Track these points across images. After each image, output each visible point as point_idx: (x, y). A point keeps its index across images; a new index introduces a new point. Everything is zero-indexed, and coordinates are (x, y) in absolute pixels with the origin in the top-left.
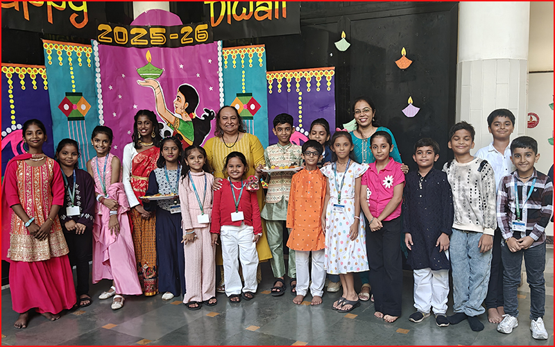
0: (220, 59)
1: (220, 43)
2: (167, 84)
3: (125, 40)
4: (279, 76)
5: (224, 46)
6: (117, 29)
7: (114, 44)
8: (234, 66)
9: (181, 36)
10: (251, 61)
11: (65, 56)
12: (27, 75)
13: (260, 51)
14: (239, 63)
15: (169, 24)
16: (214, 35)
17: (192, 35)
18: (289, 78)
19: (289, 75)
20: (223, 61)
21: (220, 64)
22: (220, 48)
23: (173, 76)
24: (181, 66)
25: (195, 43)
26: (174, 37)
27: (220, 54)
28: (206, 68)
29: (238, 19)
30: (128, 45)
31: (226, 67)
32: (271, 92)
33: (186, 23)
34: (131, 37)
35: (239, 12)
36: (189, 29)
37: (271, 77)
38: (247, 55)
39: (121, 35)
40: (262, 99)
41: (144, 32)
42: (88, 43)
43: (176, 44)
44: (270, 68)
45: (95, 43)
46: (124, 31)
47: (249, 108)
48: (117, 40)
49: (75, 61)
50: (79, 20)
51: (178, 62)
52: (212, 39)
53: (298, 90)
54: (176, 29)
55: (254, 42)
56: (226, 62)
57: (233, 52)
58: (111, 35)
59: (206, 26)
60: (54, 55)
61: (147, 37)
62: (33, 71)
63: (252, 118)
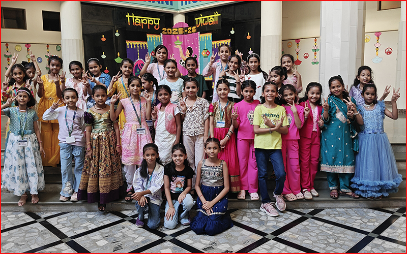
0: (199, 38)
1: (199, 32)
2: (183, 47)
4: (215, 43)
5: (200, 34)
6: (168, 29)
7: (167, 34)
10: (208, 38)
13: (210, 34)
14: (204, 39)
15: (185, 27)
17: (191, 30)
19: (218, 42)
21: (199, 40)
23: (186, 44)
24: (188, 41)
25: (192, 33)
26: (186, 31)
27: (199, 36)
28: (195, 41)
29: (204, 25)
30: (172, 34)
32: (213, 48)
33: (189, 26)
34: (173, 31)
35: (204, 22)
36: (190, 28)
37: (213, 43)
38: (206, 36)
40: (210, 50)
41: (177, 30)
42: (160, 34)
43: (186, 33)
44: (213, 40)
45: (162, 34)
46: (170, 30)
49: (156, 40)
50: (157, 27)
51: (187, 39)
52: (197, 32)
54: (187, 28)
55: (209, 32)
56: (201, 39)
57: (203, 35)
58: (166, 31)
59: (195, 27)
60: (150, 38)
62: (144, 43)
63: (207, 57)
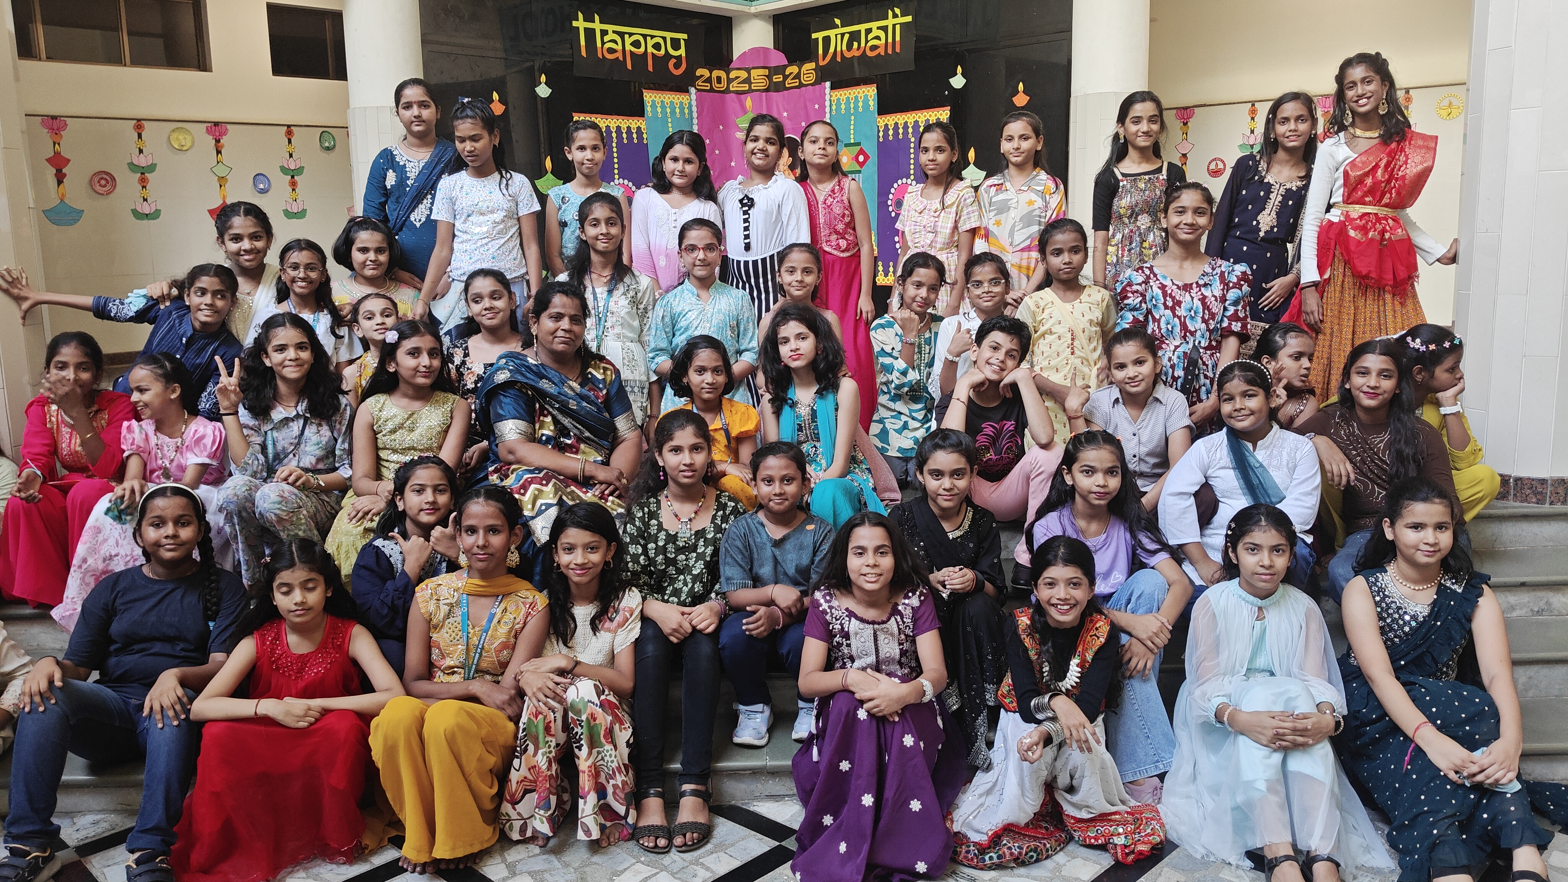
0: (827, 103)
1: (828, 84)
3: (723, 85)
4: (891, 120)
5: (833, 88)
6: (716, 73)
7: (712, 90)
8: (843, 112)
9: (786, 77)
10: (860, 104)
11: (663, 107)
12: (629, 128)
13: (870, 93)
14: (848, 108)
15: (773, 64)
16: (822, 75)
17: (798, 77)
18: (901, 122)
19: (901, 118)
20: (831, 106)
21: (827, 110)
22: (828, 90)
24: (785, 114)
25: (801, 85)
26: (779, 78)
27: (827, 97)
29: (848, 55)
30: (727, 91)
31: (834, 113)
32: (881, 140)
33: (791, 62)
34: (730, 81)
35: (850, 47)
36: (794, 69)
37: (882, 121)
38: (856, 97)
39: (719, 80)
40: (872, 150)
41: (744, 75)
42: (687, 91)
43: (779, 87)
44: (883, 109)
45: (693, 90)
46: (722, 74)
47: (856, 158)
48: (716, 86)
49: (673, 112)
50: (677, 66)
51: (781, 109)
52: (820, 80)
53: (910, 135)
54: (780, 70)
55: (865, 81)
56: (834, 107)
57: (843, 94)
58: (709, 80)
59: (812, 65)
60: (654, 106)
61: (748, 81)
62: (634, 123)
63: (859, 172)
